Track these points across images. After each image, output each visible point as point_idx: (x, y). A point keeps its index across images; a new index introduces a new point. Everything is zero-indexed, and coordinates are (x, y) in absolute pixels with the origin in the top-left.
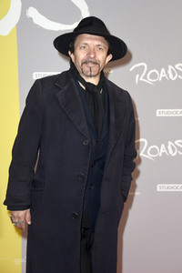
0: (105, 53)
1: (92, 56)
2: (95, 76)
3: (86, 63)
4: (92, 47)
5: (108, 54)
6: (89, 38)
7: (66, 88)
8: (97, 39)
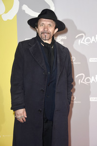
0: (53, 28)
1: (46, 30)
2: (48, 40)
3: (43, 33)
4: (46, 25)
5: (55, 28)
6: (45, 21)
7: (34, 46)
8: (49, 21)
